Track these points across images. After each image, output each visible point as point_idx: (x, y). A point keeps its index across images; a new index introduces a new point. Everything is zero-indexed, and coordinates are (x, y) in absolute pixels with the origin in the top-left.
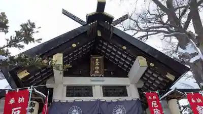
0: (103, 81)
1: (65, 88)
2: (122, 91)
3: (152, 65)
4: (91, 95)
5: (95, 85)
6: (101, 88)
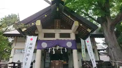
0: (60, 31)
1: (43, 34)
2: (68, 35)
3: (81, 25)
4: (54, 37)
5: (56, 33)
6: (59, 34)
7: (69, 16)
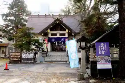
1: (51, 34)
2: (64, 35)
3: (69, 31)
5: (58, 33)
7: (64, 26)
